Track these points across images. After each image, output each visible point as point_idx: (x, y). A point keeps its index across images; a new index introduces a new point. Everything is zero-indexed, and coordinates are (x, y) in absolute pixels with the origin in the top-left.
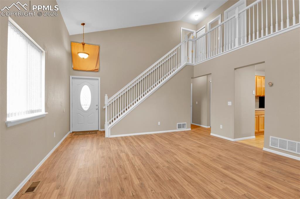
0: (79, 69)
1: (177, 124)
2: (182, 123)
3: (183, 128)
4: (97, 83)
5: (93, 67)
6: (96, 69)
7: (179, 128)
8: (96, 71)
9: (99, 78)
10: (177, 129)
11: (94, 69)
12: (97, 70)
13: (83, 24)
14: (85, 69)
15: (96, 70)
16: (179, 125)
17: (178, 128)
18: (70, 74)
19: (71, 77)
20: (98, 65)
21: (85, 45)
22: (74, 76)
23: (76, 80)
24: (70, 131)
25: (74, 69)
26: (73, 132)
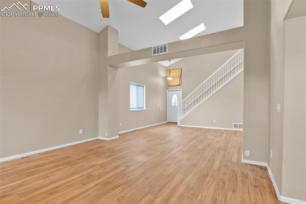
0: (171, 86)
1: (233, 123)
2: (238, 124)
3: (239, 128)
4: (181, 93)
5: (177, 83)
7: (234, 127)
9: (182, 90)
10: (233, 128)
11: (178, 84)
12: (180, 84)
13: (170, 61)
14: (173, 85)
16: (234, 125)
18: (167, 89)
19: (167, 90)
20: (181, 81)
22: (169, 90)
23: (170, 92)
24: (166, 121)
25: (168, 86)
26: (169, 122)
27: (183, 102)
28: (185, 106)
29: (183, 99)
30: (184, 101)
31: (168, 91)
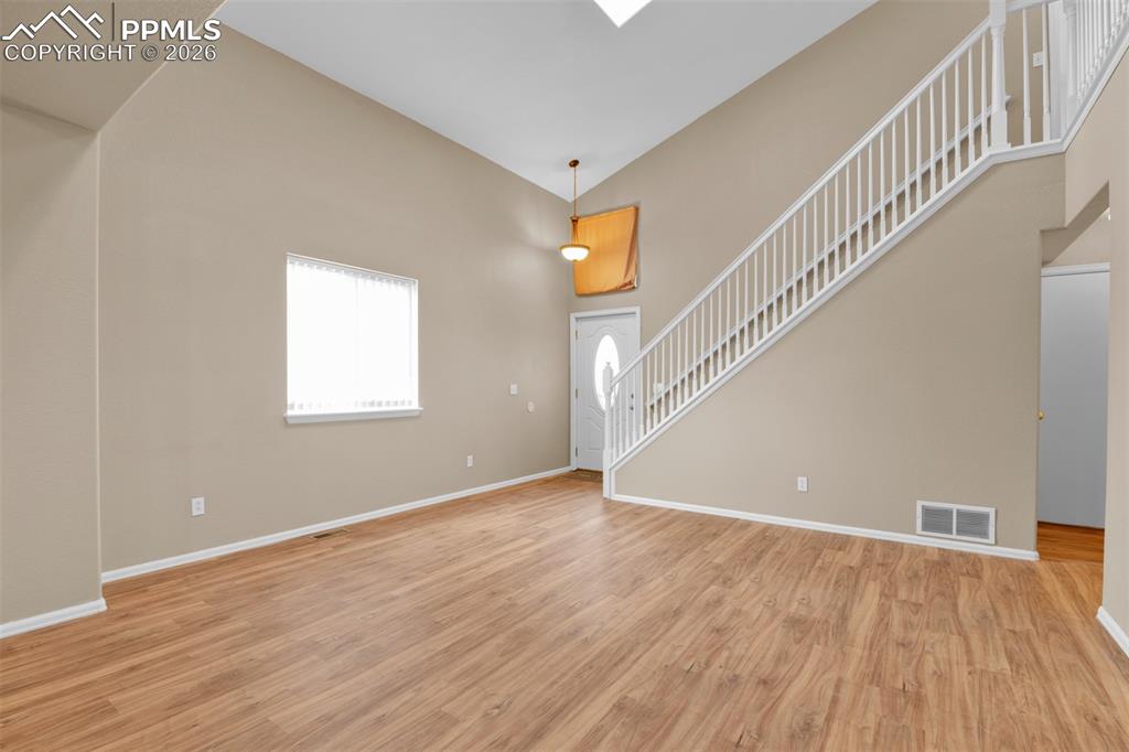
0: (587, 292)
1: (920, 504)
2: (955, 507)
3: (959, 532)
4: (633, 325)
5: (613, 274)
6: (627, 281)
7: (926, 527)
8: (628, 287)
9: (637, 310)
10: (919, 530)
11: (621, 284)
12: (630, 283)
13: (575, 163)
14: (596, 290)
15: (626, 285)
16: (927, 511)
17: (924, 529)
18: (570, 309)
19: (572, 317)
20: (633, 269)
21: (581, 223)
22: (579, 315)
23: (585, 324)
24: (569, 465)
25: (576, 292)
26: (578, 470)
27: (645, 358)
28: (652, 394)
29: (643, 345)
30: (652, 351)
31: (577, 319)
